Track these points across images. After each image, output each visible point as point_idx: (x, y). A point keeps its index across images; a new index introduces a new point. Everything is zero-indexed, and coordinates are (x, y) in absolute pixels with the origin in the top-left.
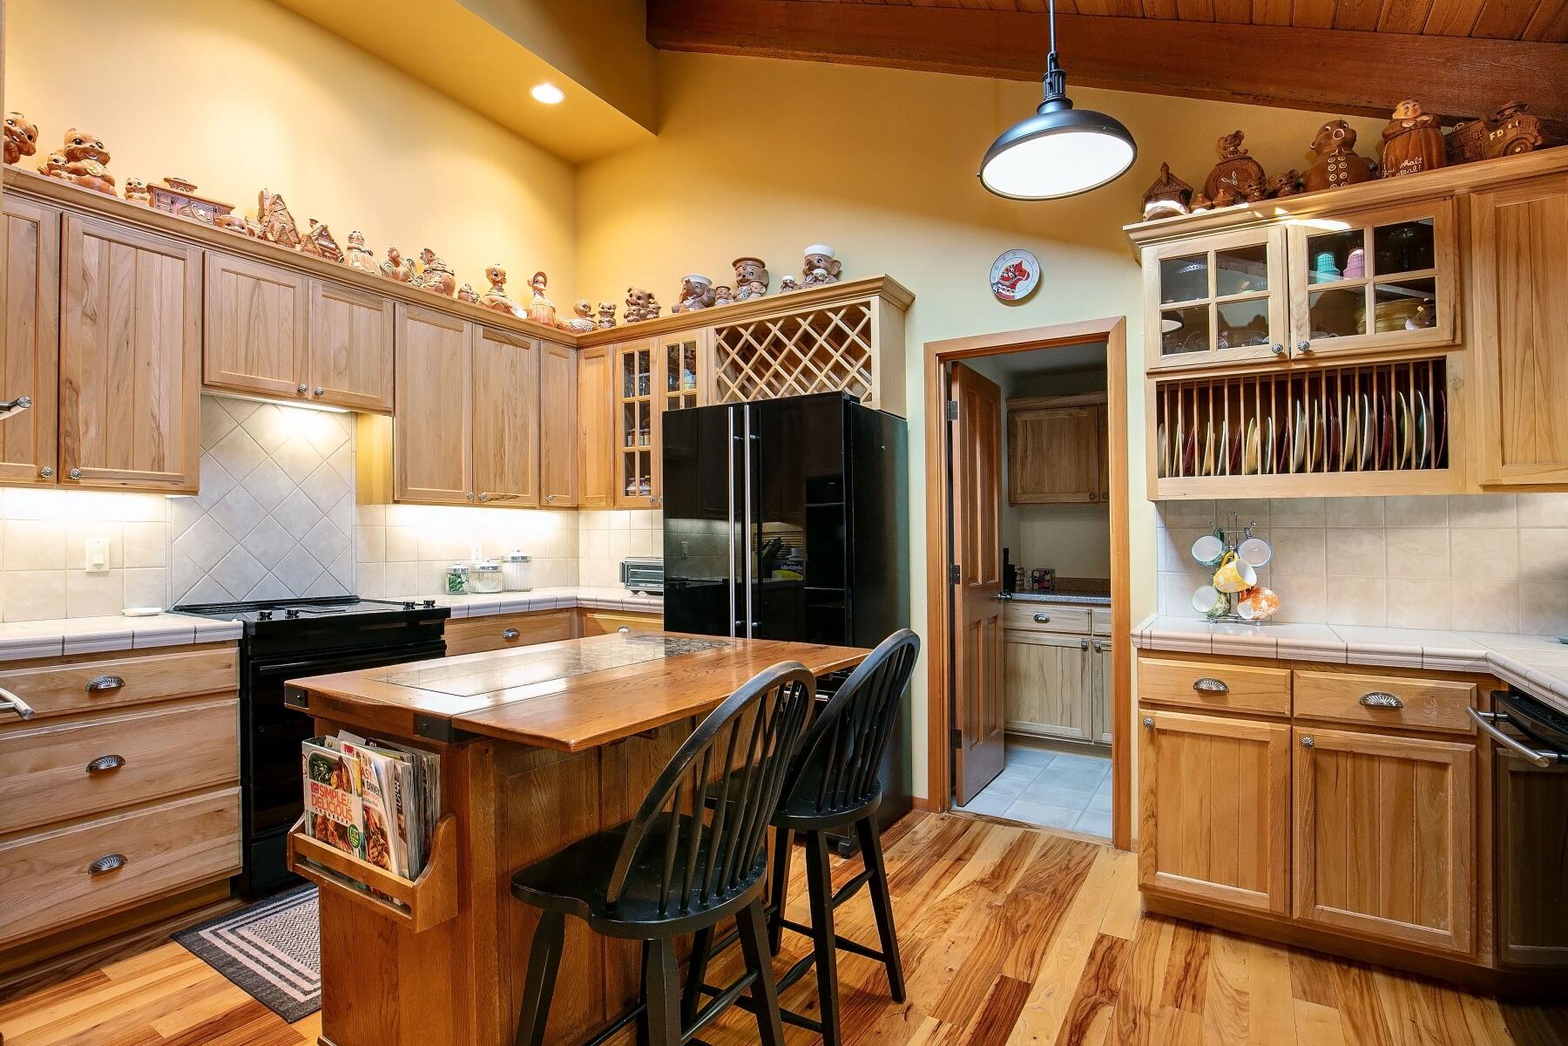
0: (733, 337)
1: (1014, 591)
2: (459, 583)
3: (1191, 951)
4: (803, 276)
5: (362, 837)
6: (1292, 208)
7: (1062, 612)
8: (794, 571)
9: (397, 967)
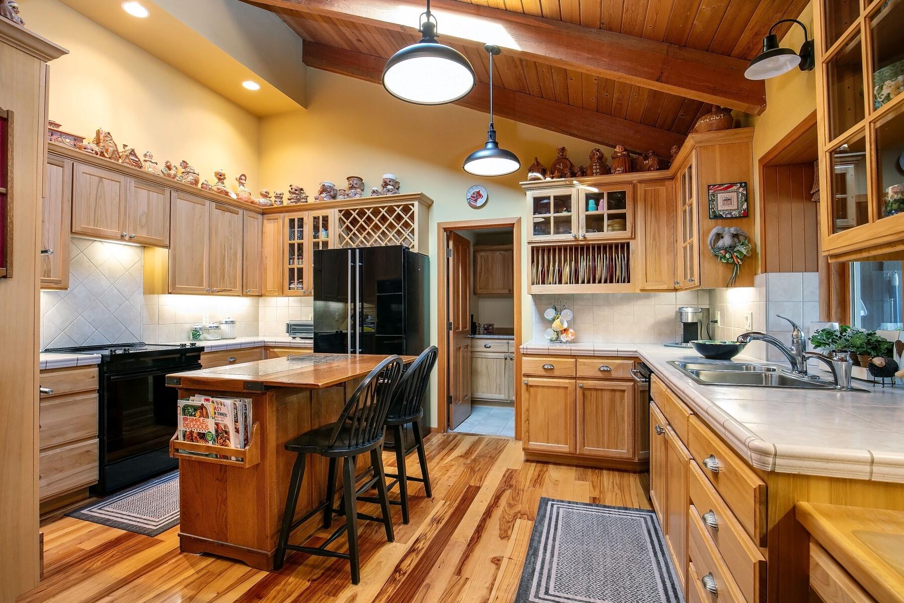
0: (347, 214)
1: (476, 334)
2: (198, 335)
3: (541, 470)
4: (382, 188)
5: (214, 436)
6: (581, 182)
7: (497, 343)
8: (370, 327)
9: (226, 491)
